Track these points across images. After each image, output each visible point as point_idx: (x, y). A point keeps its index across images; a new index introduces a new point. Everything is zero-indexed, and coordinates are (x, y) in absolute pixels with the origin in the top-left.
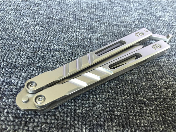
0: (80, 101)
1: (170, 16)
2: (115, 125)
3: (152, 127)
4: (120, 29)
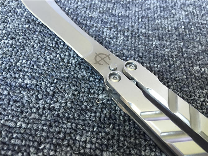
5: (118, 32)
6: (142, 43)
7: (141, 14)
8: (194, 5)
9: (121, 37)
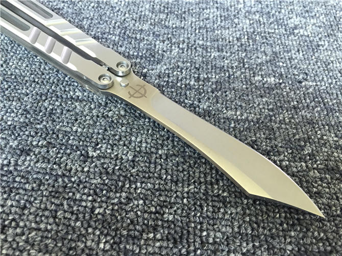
0: (104, 192)
1: (317, 25)
2: (160, 238)
3: (228, 245)
4: (209, 54)
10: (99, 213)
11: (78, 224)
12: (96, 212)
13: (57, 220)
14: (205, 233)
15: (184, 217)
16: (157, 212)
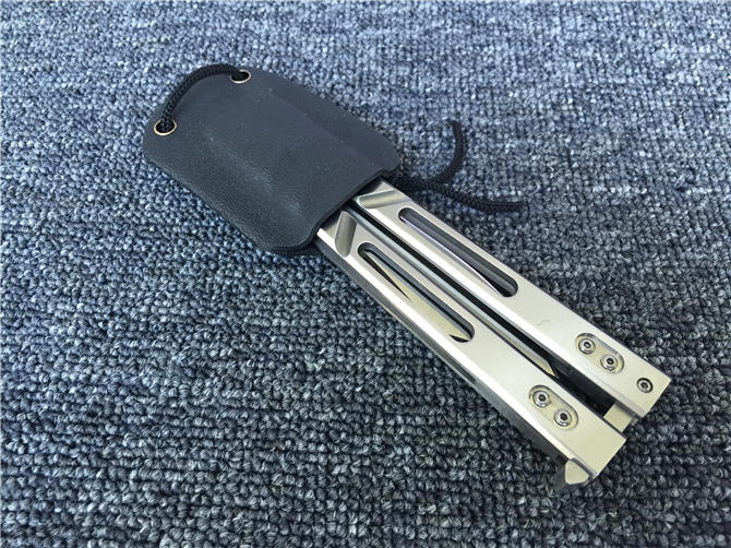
5: (427, 131)
6: (480, 149)
7: (475, 81)
8: (598, 41)
9: (434, 142)
10: (340, 474)
11: (310, 495)
12: (336, 472)
13: (274, 490)
14: (522, 501)
15: (485, 472)
16: (436, 467)
